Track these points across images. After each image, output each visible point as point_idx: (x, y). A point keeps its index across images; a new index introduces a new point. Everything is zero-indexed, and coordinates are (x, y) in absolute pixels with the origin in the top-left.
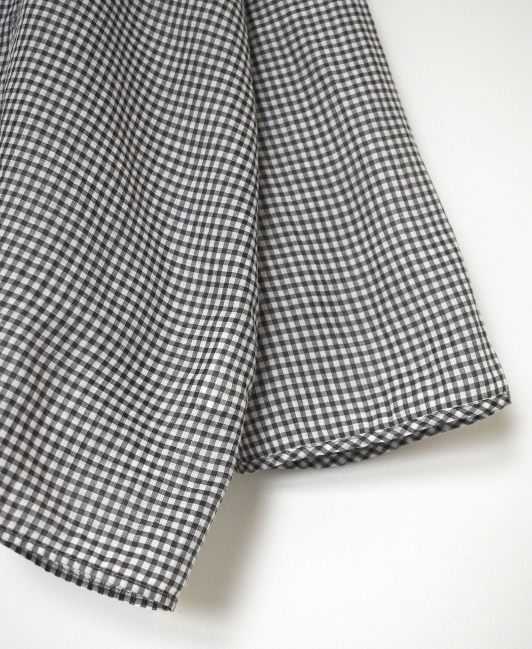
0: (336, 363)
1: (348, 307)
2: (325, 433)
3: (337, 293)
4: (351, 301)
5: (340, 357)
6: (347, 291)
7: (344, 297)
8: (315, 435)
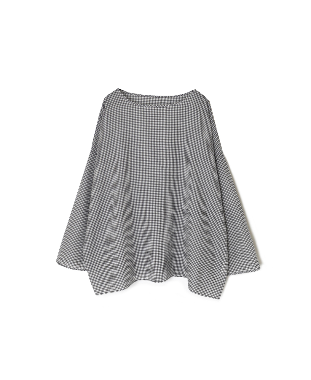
0: (240, 261)
1: (238, 253)
2: (235, 272)
3: (236, 251)
4: (238, 252)
5: (241, 260)
6: (237, 251)
7: (237, 252)
8: (233, 272)
